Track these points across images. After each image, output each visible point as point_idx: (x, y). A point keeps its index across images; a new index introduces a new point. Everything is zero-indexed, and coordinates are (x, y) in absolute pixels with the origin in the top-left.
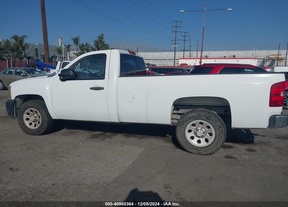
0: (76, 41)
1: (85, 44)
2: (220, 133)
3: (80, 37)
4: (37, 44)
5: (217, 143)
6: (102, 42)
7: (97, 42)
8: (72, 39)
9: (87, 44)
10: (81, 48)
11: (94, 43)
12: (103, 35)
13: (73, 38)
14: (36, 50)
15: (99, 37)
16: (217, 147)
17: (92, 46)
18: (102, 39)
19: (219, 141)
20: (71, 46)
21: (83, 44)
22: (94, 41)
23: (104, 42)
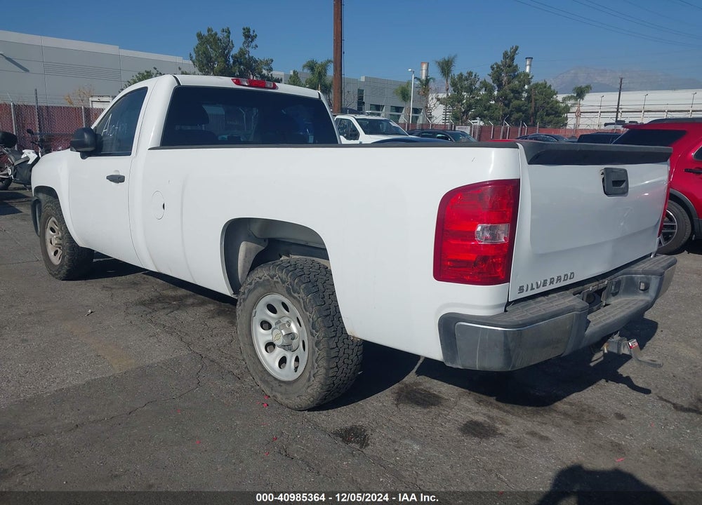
0: (446, 67)
1: (465, 74)
2: (314, 346)
3: (456, 56)
4: (363, 79)
5: (309, 380)
6: (511, 68)
7: (498, 67)
8: (437, 62)
9: (470, 74)
10: (454, 85)
11: (490, 71)
12: (516, 49)
13: (438, 60)
14: (361, 92)
15: (505, 55)
16: (309, 390)
17: (485, 80)
18: (512, 59)
19: (312, 373)
20: (434, 79)
21: (461, 76)
22: (491, 67)
23: (517, 66)
